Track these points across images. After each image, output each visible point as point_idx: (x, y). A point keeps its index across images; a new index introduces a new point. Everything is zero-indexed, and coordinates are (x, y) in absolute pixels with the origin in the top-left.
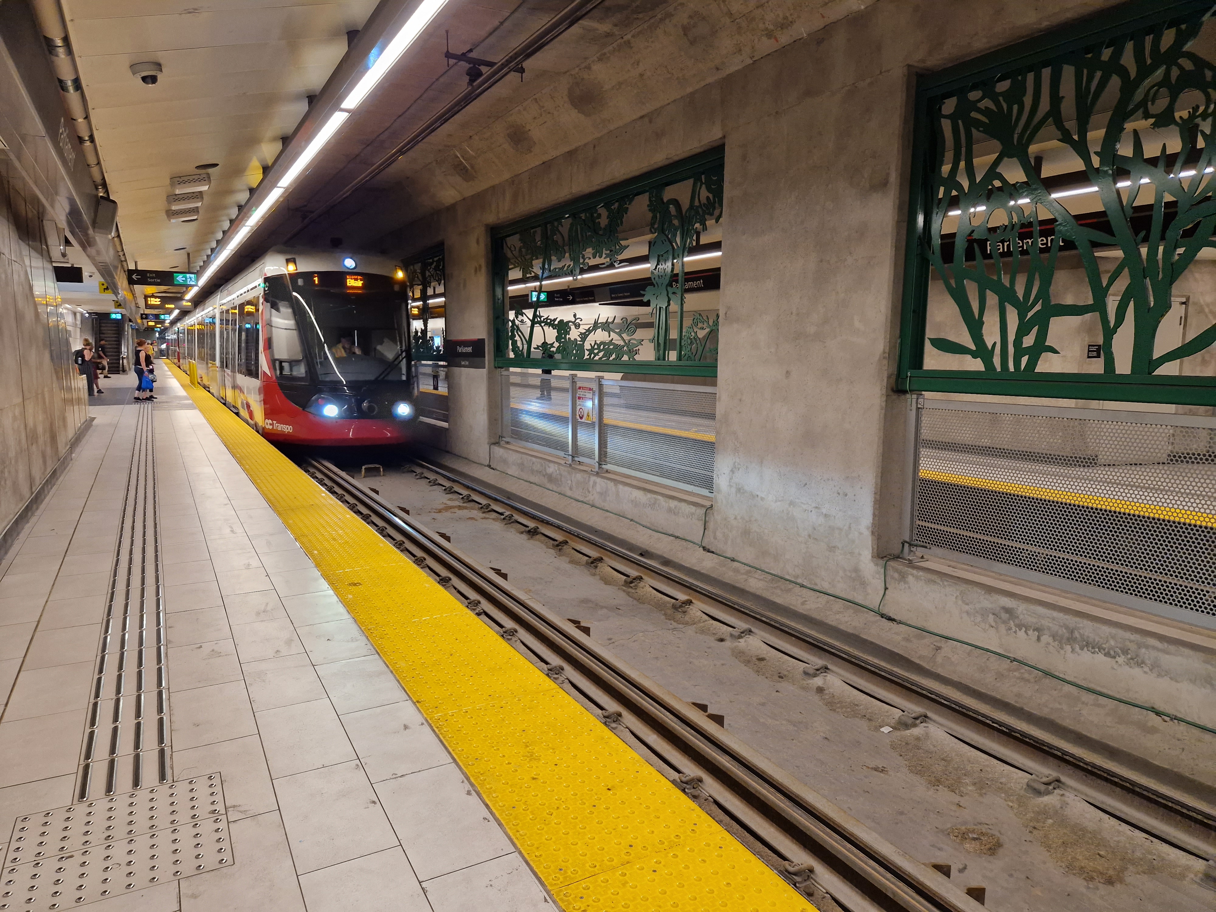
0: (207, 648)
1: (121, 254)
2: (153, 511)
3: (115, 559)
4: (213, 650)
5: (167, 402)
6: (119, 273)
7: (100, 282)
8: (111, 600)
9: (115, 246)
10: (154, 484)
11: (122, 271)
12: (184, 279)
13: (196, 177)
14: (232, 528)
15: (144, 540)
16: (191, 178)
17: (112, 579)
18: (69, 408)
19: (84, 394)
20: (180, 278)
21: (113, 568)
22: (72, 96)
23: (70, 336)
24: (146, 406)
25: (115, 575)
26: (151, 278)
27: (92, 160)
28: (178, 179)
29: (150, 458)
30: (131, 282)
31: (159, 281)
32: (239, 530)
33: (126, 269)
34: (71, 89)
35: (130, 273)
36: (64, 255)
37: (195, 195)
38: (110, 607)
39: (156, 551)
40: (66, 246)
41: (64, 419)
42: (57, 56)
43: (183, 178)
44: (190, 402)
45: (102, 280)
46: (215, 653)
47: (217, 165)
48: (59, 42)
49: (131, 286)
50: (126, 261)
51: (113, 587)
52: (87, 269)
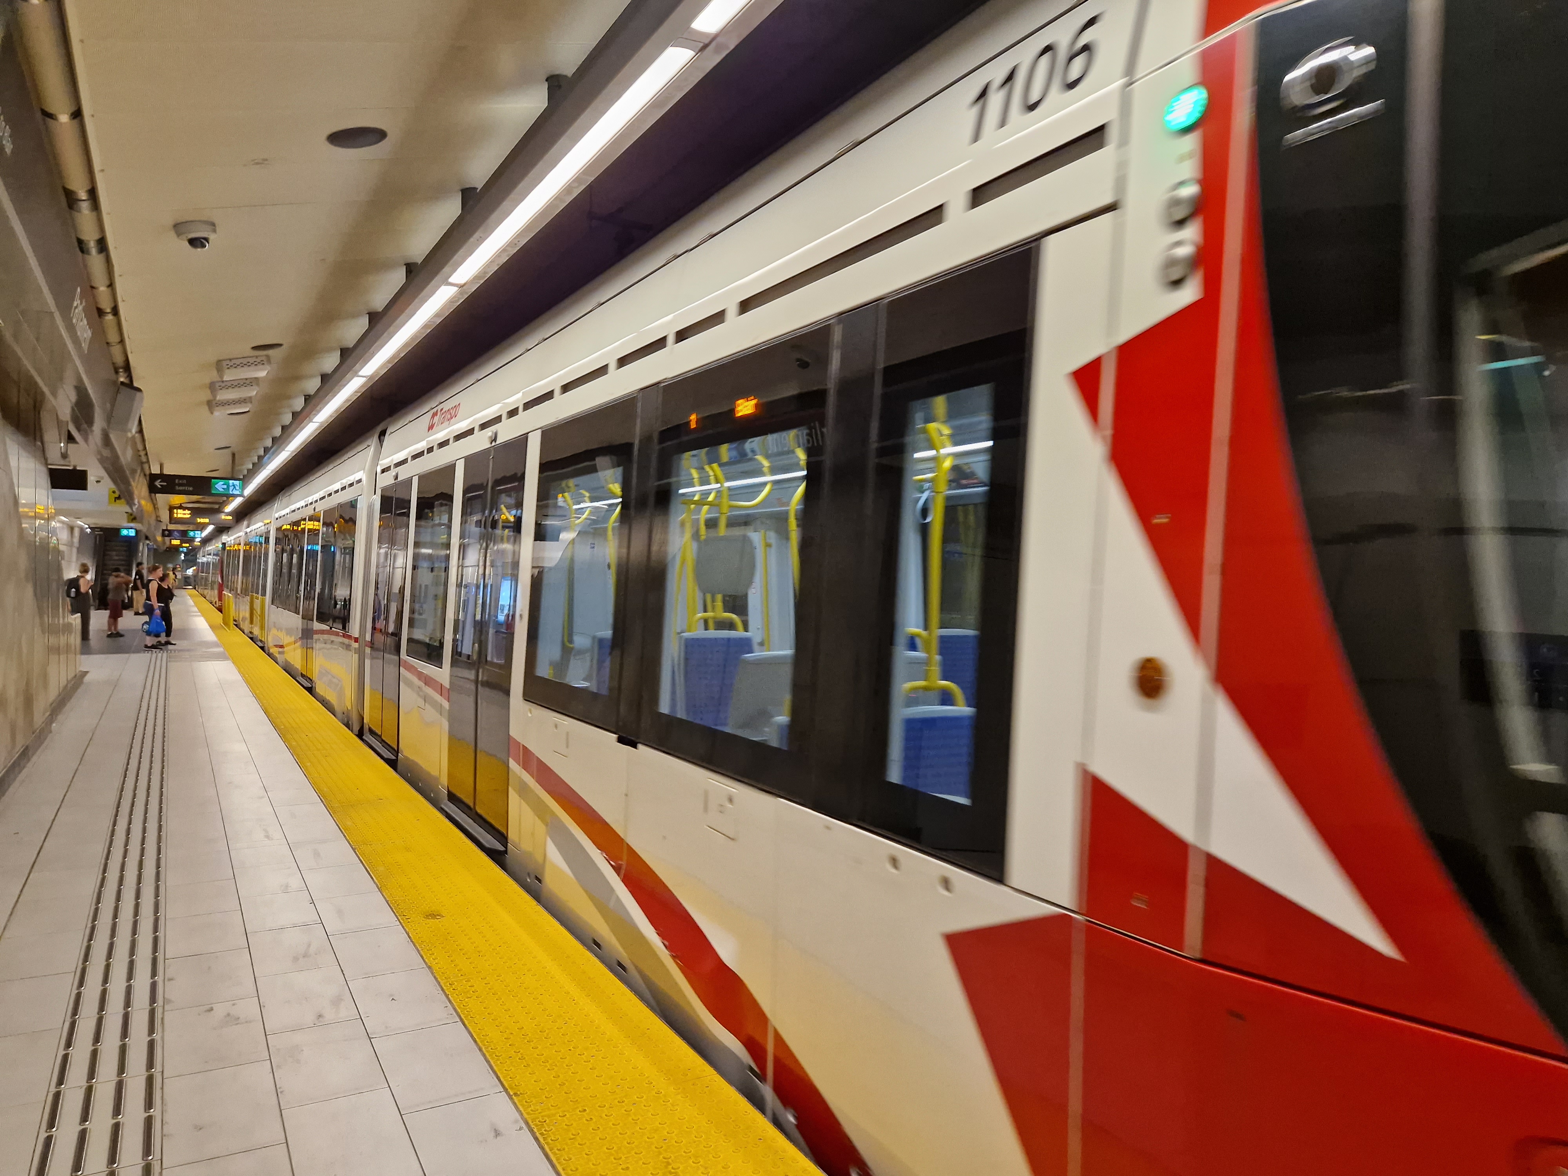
0: (220, 1010)
1: (142, 453)
2: (157, 807)
3: (100, 877)
4: (229, 1015)
5: (188, 650)
6: (137, 477)
7: (110, 489)
8: (90, 939)
9: (134, 444)
10: (163, 768)
11: (142, 474)
12: (225, 487)
13: (251, 360)
14: (266, 831)
15: (143, 850)
16: (245, 361)
17: (93, 907)
18: (53, 658)
19: (75, 639)
20: (219, 486)
21: (97, 890)
22: (95, 260)
23: (63, 558)
24: (160, 654)
25: (98, 901)
26: (180, 485)
27: (113, 337)
28: (228, 362)
29: (159, 730)
30: (153, 490)
31: (191, 489)
32: (277, 835)
33: (148, 473)
34: (94, 251)
35: (153, 478)
36: (64, 456)
37: (248, 382)
38: (88, 948)
39: (158, 866)
40: (68, 443)
41: (45, 676)
42: (79, 211)
43: (234, 361)
44: (222, 649)
45: (113, 487)
46: (231, 1019)
47: (280, 345)
48: (83, 195)
49: (153, 495)
50: (148, 462)
51: (95, 919)
52: (95, 473)
